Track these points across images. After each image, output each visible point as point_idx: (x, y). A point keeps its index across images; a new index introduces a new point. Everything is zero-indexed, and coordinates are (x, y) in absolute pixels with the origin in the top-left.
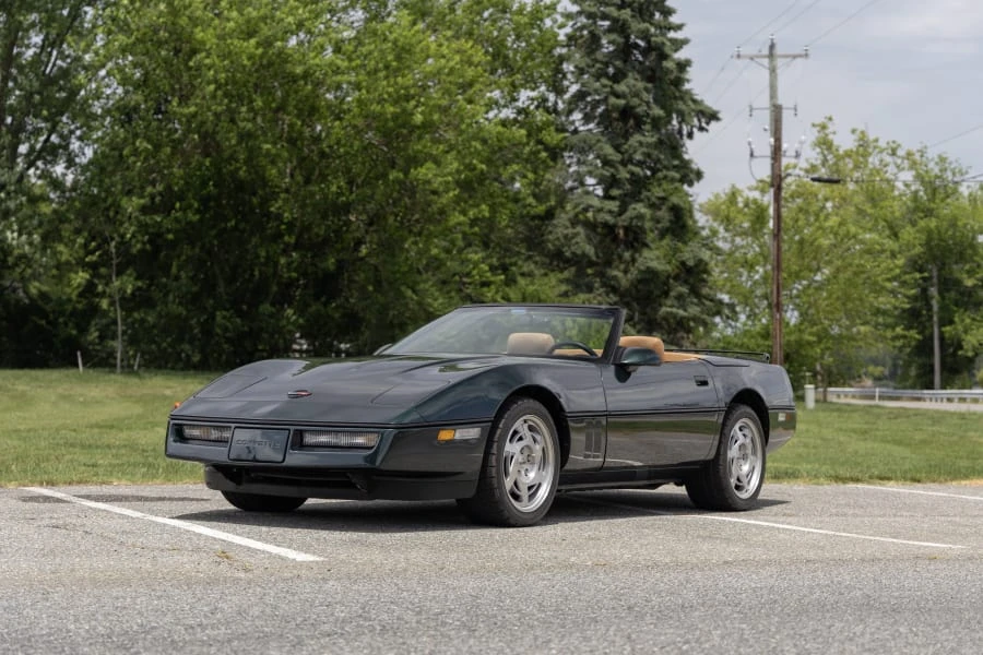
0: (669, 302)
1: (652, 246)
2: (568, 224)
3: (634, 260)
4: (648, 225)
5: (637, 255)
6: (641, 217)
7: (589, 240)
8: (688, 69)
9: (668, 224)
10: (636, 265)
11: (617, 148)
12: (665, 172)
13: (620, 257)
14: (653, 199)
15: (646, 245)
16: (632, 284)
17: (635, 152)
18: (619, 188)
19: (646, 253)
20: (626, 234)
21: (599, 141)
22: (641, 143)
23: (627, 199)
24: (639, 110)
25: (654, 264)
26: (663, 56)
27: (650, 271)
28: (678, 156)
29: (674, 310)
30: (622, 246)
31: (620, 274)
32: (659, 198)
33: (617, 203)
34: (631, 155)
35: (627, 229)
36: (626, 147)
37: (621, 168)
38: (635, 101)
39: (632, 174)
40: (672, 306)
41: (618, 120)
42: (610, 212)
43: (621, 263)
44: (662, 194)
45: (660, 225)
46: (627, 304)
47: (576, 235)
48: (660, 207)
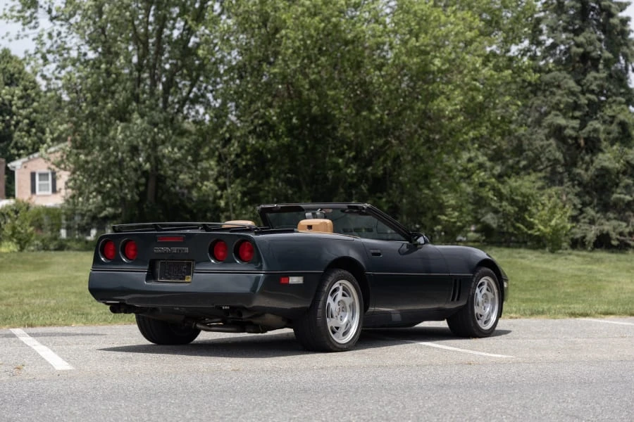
0: (619, 191)
1: (605, 150)
2: (544, 138)
3: (592, 162)
4: (602, 136)
5: (594, 158)
6: (596, 130)
7: (559, 148)
8: (629, 23)
9: (617, 135)
10: (594, 165)
11: (578, 82)
12: (614, 98)
13: (582, 159)
14: (606, 118)
15: (601, 151)
16: (591, 179)
17: (591, 84)
18: (580, 111)
19: (600, 156)
20: (586, 143)
21: (565, 78)
22: (595, 78)
23: (587, 118)
24: (594, 54)
25: (606, 164)
26: (611, 15)
27: (603, 168)
28: (626, 87)
29: (622, 196)
30: (584, 152)
31: (582, 172)
32: (610, 117)
33: (578, 121)
34: (589, 86)
35: (586, 140)
36: (585, 81)
37: (581, 96)
38: (590, 48)
39: (589, 100)
40: (620, 194)
41: (578, 62)
42: (573, 128)
43: (583, 163)
44: (612, 114)
45: (611, 136)
46: (588, 193)
47: (549, 145)
48: (612, 123)
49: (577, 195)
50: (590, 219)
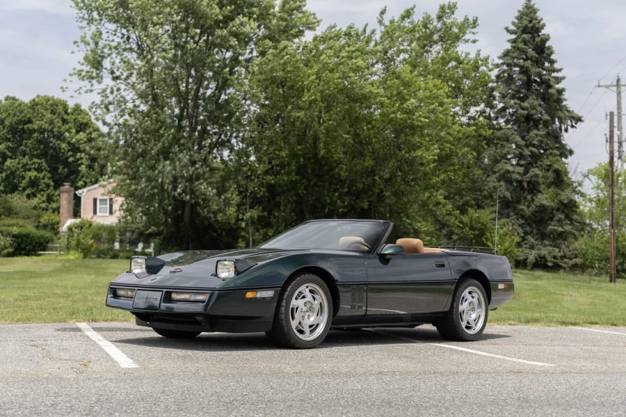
0: (553, 223)
1: (543, 192)
2: (496, 180)
3: (533, 200)
4: (541, 180)
5: (535, 197)
6: (536, 176)
7: (507, 189)
8: (564, 93)
9: (553, 180)
10: (534, 203)
11: (523, 138)
12: (551, 151)
13: (525, 198)
14: (544, 166)
15: (540, 192)
16: (532, 213)
17: (533, 140)
18: (524, 160)
19: (540, 196)
20: (528, 185)
21: (513, 135)
22: (537, 135)
23: (529, 166)
24: (535, 117)
25: (544, 202)
26: (549, 87)
27: (543, 206)
28: (559, 142)
29: (556, 228)
30: (527, 192)
31: (525, 208)
32: (547, 165)
33: (523, 168)
34: (531, 141)
35: (529, 183)
36: (528, 137)
37: (525, 149)
38: (533, 112)
39: (532, 152)
40: (554, 226)
41: (523, 122)
42: (519, 173)
43: (526, 201)
44: (549, 163)
45: (548, 181)
46: (529, 225)
47: (500, 186)
48: (548, 170)
49: (520, 225)
50: (530, 245)
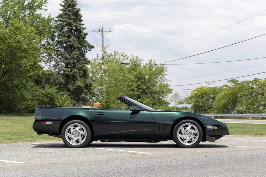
0: (83, 94)
1: (79, 80)
2: (57, 74)
3: (74, 84)
4: (78, 74)
5: (75, 82)
6: (76, 72)
7: (63, 79)
8: (87, 35)
9: (82, 74)
10: (75, 85)
11: (70, 55)
12: (81, 61)
13: (71, 82)
14: (79, 68)
15: (77, 80)
16: (74, 89)
17: (74, 56)
18: (70, 65)
19: (77, 81)
20: (72, 77)
21: (65, 53)
22: (76, 54)
23: (73, 68)
24: (75, 45)
25: (80, 84)
26: (81, 32)
27: (79, 86)
28: (84, 57)
29: (85, 96)
30: (71, 80)
31: (71, 87)
32: (80, 68)
33: (70, 69)
34: (73, 57)
35: (72, 75)
36: (72, 55)
37: (71, 60)
38: (74, 43)
39: (74, 61)
40: (84, 95)
41: (69, 48)
42: (68, 71)
43: (71, 84)
44: (81, 67)
45: (80, 75)
46: (73, 95)
47: (60, 77)
48: (80, 70)
49: (69, 95)
50: (73, 104)
